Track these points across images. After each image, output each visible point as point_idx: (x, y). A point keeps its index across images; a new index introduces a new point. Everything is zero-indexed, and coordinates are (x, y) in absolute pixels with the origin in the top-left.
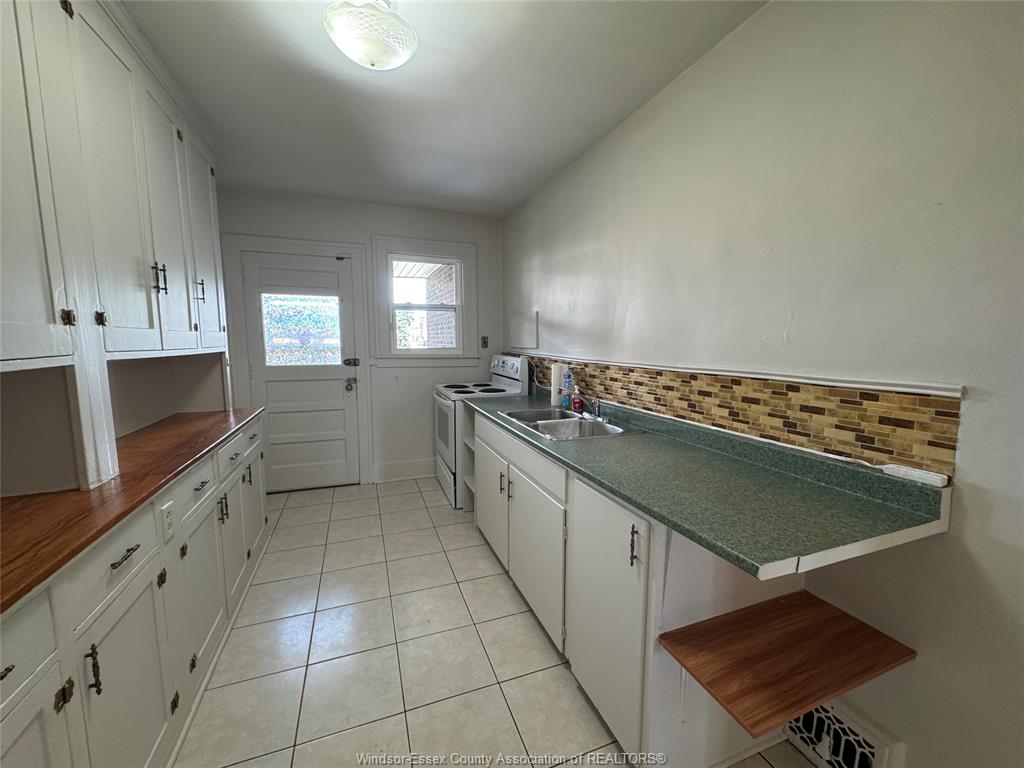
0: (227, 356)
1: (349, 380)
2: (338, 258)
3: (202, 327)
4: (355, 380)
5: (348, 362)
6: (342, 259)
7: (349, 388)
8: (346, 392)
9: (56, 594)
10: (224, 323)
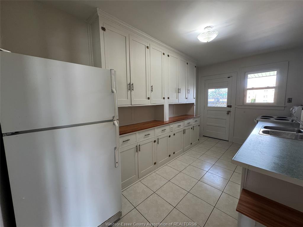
0: (195, 104)
1: (228, 111)
2: (228, 78)
3: (188, 98)
4: (230, 111)
5: (228, 106)
6: (229, 77)
7: (228, 113)
8: (227, 114)
9: (155, 130)
10: (195, 97)
